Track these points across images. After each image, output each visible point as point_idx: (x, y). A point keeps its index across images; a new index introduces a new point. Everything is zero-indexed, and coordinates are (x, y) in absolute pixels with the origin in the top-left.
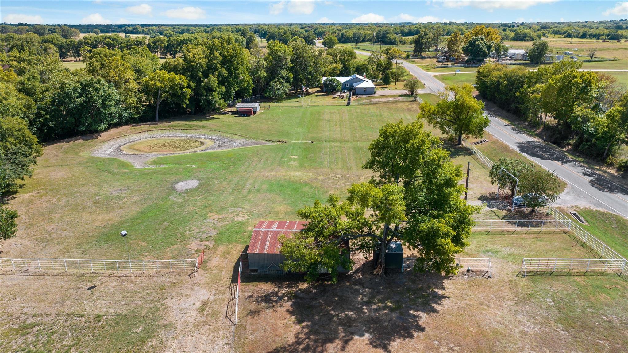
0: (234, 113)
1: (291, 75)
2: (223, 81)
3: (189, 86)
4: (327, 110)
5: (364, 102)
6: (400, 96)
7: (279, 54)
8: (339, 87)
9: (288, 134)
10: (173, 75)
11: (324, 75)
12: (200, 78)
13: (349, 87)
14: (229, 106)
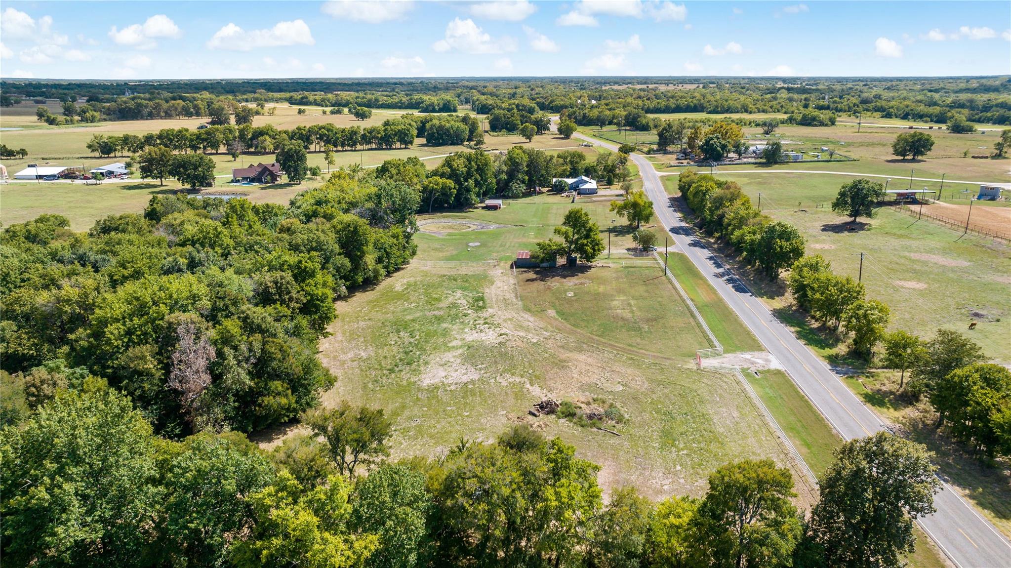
0: (483, 208)
1: (527, 178)
2: (477, 183)
3: (455, 188)
4: (555, 206)
5: (585, 200)
6: (617, 196)
7: (517, 160)
8: (567, 188)
9: (526, 222)
10: (444, 180)
11: (554, 177)
12: (461, 182)
13: (575, 187)
14: (481, 202)
